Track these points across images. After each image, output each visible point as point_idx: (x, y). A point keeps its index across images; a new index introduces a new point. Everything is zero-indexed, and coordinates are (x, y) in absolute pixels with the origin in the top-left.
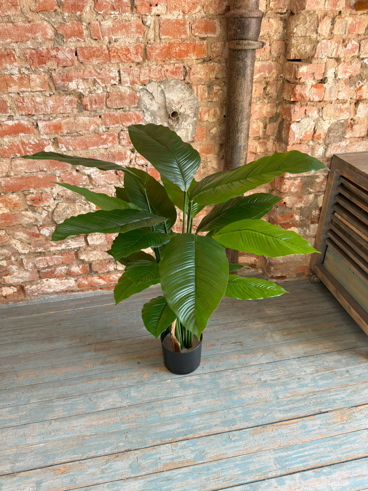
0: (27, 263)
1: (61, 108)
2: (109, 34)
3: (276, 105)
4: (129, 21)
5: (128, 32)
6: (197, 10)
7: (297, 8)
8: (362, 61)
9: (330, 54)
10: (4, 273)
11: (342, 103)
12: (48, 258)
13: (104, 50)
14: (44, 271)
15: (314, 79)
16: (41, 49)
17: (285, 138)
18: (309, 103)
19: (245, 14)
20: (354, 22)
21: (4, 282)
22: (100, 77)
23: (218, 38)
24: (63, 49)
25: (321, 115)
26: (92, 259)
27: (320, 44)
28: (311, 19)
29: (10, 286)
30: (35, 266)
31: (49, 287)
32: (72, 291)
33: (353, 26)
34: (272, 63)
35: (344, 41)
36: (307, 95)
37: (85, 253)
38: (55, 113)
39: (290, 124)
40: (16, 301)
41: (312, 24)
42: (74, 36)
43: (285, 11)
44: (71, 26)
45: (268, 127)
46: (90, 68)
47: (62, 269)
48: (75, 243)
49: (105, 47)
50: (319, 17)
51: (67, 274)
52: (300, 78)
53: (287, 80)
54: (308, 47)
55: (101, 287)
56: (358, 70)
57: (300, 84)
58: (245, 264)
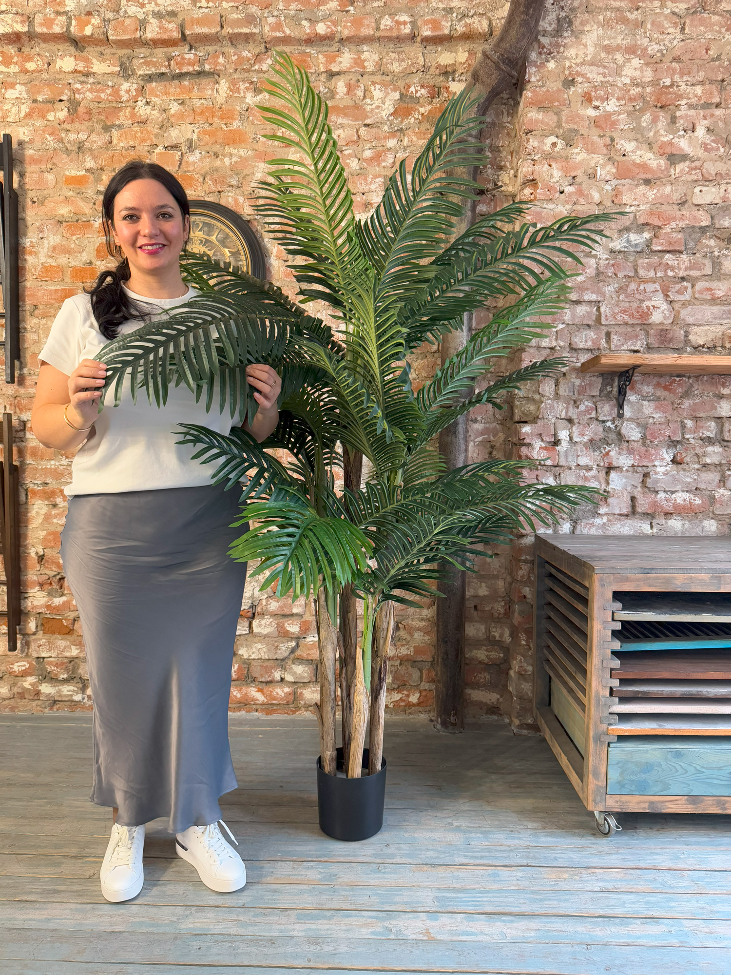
8: (604, 425)
9: (558, 415)
18: (540, 467)
20: (583, 384)
26: (253, 657)
27: (543, 404)
33: (583, 388)
34: (498, 426)
35: (575, 402)
36: (536, 457)
37: (247, 646)
41: (533, 385)
52: (524, 439)
53: (512, 443)
54: (532, 408)
55: (258, 707)
56: (600, 433)
57: (525, 445)
58: (480, 704)
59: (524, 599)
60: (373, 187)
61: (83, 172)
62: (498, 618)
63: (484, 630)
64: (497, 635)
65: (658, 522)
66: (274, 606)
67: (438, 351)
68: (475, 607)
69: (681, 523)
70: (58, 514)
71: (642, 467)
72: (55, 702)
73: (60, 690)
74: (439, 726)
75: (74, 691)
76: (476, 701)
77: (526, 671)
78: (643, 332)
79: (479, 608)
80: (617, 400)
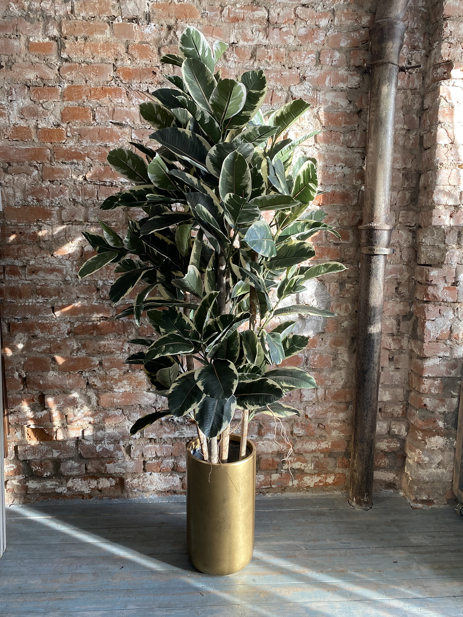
0: (135, 451)
3: (409, 305)
6: (333, 222)
7: (424, 223)
9: (459, 261)
10: (108, 460)
12: (157, 446)
14: (151, 462)
17: (420, 336)
18: (442, 303)
19: (377, 227)
21: (105, 470)
23: (351, 245)
25: (456, 315)
27: (448, 252)
28: (438, 233)
29: (108, 478)
30: (143, 455)
31: (151, 483)
32: (175, 492)
34: (404, 267)
36: (440, 296)
39: (425, 322)
40: (111, 498)
41: (440, 236)
43: (413, 225)
45: (401, 325)
47: (170, 462)
48: (189, 431)
50: (446, 231)
51: (173, 469)
52: (431, 281)
53: (418, 282)
54: (438, 254)
58: (381, 482)
59: (425, 407)
60: (306, 62)
61: (48, 39)
62: (397, 417)
63: (386, 427)
64: (396, 431)
67: (357, 205)
68: (380, 409)
70: (37, 343)
72: (40, 493)
73: (44, 485)
74: (354, 504)
75: (56, 485)
76: (378, 479)
77: (423, 461)
79: (382, 410)
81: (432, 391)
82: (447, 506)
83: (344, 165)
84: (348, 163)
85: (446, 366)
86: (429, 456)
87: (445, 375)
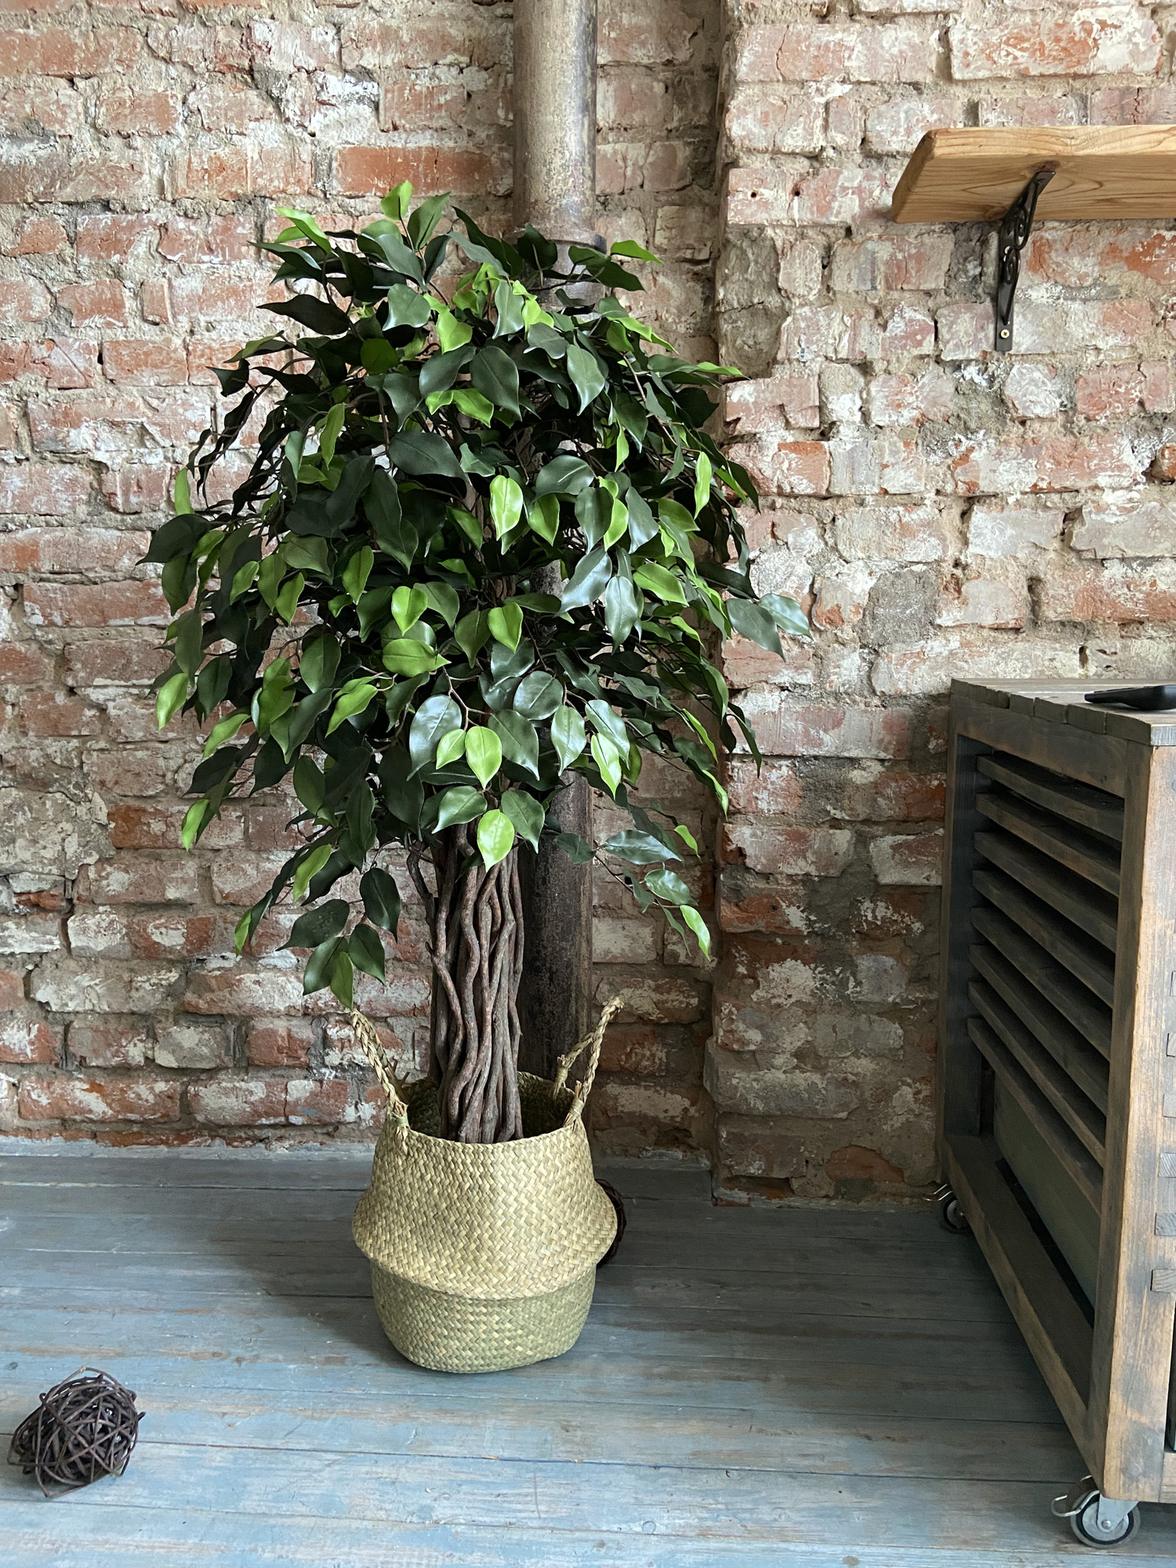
1: (43, 499)
2: (191, 310)
4: (250, 280)
5: (242, 307)
8: (957, 375)
9: (830, 350)
11: (904, 505)
13: (175, 350)
15: (787, 422)
16: (9, 342)
18: (779, 502)
20: (900, 256)
22: (158, 418)
24: (67, 344)
25: (831, 542)
26: (71, 1006)
27: (789, 319)
28: (759, 256)
33: (899, 268)
35: (878, 313)
36: (768, 473)
37: (54, 978)
38: (24, 510)
41: (764, 268)
42: (100, 312)
43: (704, 255)
44: (93, 288)
46: (132, 394)
49: (177, 342)
50: (779, 244)
52: (736, 421)
54: (762, 334)
55: (94, 1128)
56: (946, 399)
57: (740, 439)
58: (642, 1123)
59: (740, 860)
63: (649, 940)
64: (680, 952)
65: (1104, 645)
66: (117, 881)
69: (1166, 647)
71: (1060, 492)
76: (631, 1114)
77: (743, 1042)
78: (1070, 99)
80: (995, 300)
81: (762, 805)
82: (833, 1203)
83: (465, 59)
84: (479, 56)
85: (802, 716)
86: (760, 1028)
87: (801, 750)
